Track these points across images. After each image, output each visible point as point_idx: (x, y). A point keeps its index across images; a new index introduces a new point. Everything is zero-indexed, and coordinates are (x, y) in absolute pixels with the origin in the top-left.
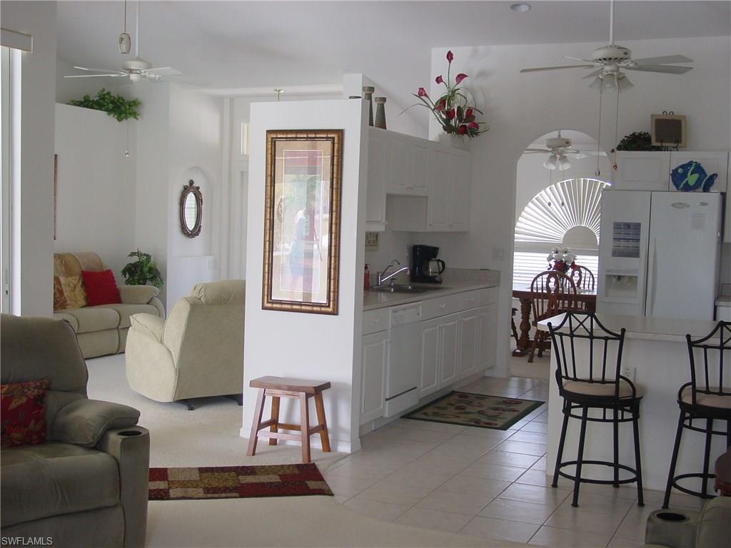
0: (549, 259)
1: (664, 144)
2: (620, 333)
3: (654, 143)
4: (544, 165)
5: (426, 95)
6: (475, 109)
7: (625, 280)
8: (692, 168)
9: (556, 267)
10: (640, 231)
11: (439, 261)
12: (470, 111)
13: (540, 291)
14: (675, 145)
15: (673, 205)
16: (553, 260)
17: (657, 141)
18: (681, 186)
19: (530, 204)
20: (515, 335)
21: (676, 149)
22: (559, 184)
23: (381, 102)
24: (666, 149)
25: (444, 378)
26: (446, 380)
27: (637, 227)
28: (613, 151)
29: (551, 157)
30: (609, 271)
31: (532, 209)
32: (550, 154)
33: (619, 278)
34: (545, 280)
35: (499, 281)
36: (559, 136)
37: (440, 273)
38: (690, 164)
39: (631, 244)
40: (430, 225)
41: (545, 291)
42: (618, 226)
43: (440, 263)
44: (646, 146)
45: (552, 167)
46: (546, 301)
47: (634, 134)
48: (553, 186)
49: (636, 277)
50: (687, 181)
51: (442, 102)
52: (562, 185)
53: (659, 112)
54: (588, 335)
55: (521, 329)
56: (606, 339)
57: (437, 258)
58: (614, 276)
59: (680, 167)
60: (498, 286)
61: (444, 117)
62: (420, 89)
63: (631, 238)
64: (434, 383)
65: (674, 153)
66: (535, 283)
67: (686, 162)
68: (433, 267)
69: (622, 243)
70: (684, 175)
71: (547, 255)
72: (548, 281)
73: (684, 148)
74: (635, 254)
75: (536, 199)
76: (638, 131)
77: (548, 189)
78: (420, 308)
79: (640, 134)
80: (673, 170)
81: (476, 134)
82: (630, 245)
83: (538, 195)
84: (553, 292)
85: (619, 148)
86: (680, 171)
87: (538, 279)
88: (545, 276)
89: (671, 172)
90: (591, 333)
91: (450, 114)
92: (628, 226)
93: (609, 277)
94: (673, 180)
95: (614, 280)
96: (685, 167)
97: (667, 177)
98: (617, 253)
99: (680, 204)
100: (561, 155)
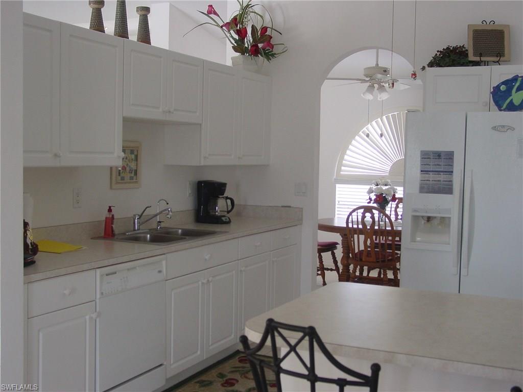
0: (370, 191)
1: (483, 59)
2: (368, 372)
3: (471, 57)
4: (362, 95)
5: (215, 13)
6: (272, 29)
7: (435, 222)
8: (518, 84)
9: (376, 201)
10: (453, 162)
11: (227, 198)
12: (264, 29)
13: (355, 226)
14: (496, 59)
15: (494, 128)
16: (374, 194)
17: (475, 55)
18: (504, 106)
19: (357, 138)
20: (337, 269)
21: (498, 62)
22: (384, 117)
23: (143, 13)
24: (486, 63)
25: (212, 345)
26: (215, 346)
27: (450, 156)
28: (424, 68)
29: (370, 86)
30: (415, 211)
31: (359, 143)
32: (368, 84)
33: (429, 219)
34: (360, 215)
35: (302, 220)
36: (377, 64)
37: (228, 212)
38: (515, 79)
39: (442, 177)
40: (205, 158)
41: (360, 226)
42: (425, 156)
43: (229, 201)
44: (462, 61)
45: (369, 97)
46: (362, 237)
47: (448, 48)
48: (379, 119)
49: (450, 218)
50: (512, 99)
51: (235, 21)
52: (388, 118)
53: (477, 21)
54: (306, 372)
55: (342, 264)
56: (342, 383)
57: (225, 195)
58: (423, 217)
59: (503, 83)
60: (301, 224)
61: (237, 37)
62: (209, 6)
63: (442, 170)
64: (197, 352)
65: (496, 68)
66: (351, 217)
67: (510, 77)
68: (221, 206)
69: (432, 177)
70: (508, 92)
71: (368, 187)
72: (364, 217)
73: (508, 62)
74: (448, 190)
75: (362, 132)
76: (453, 44)
77: (374, 123)
78: (164, 263)
79: (455, 49)
80: (494, 88)
81: (273, 55)
82: (442, 180)
83: (365, 129)
84: (368, 227)
85: (431, 65)
86: (503, 88)
87: (353, 214)
88: (362, 211)
89: (492, 90)
90: (312, 369)
91: (242, 33)
92: (438, 155)
93: (416, 218)
94: (494, 101)
95: (423, 222)
96: (509, 83)
97: (487, 96)
98: (427, 188)
99: (503, 126)
100: (379, 84)
